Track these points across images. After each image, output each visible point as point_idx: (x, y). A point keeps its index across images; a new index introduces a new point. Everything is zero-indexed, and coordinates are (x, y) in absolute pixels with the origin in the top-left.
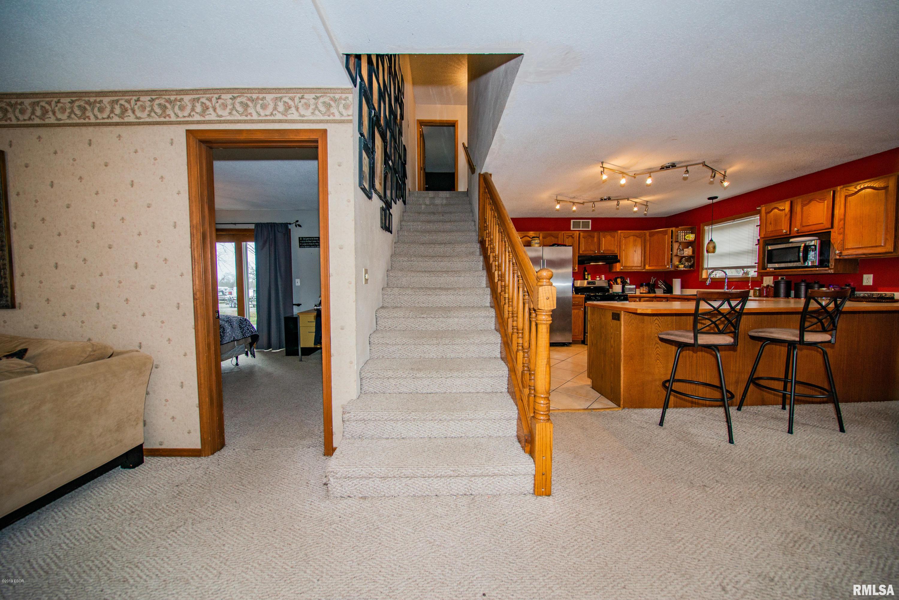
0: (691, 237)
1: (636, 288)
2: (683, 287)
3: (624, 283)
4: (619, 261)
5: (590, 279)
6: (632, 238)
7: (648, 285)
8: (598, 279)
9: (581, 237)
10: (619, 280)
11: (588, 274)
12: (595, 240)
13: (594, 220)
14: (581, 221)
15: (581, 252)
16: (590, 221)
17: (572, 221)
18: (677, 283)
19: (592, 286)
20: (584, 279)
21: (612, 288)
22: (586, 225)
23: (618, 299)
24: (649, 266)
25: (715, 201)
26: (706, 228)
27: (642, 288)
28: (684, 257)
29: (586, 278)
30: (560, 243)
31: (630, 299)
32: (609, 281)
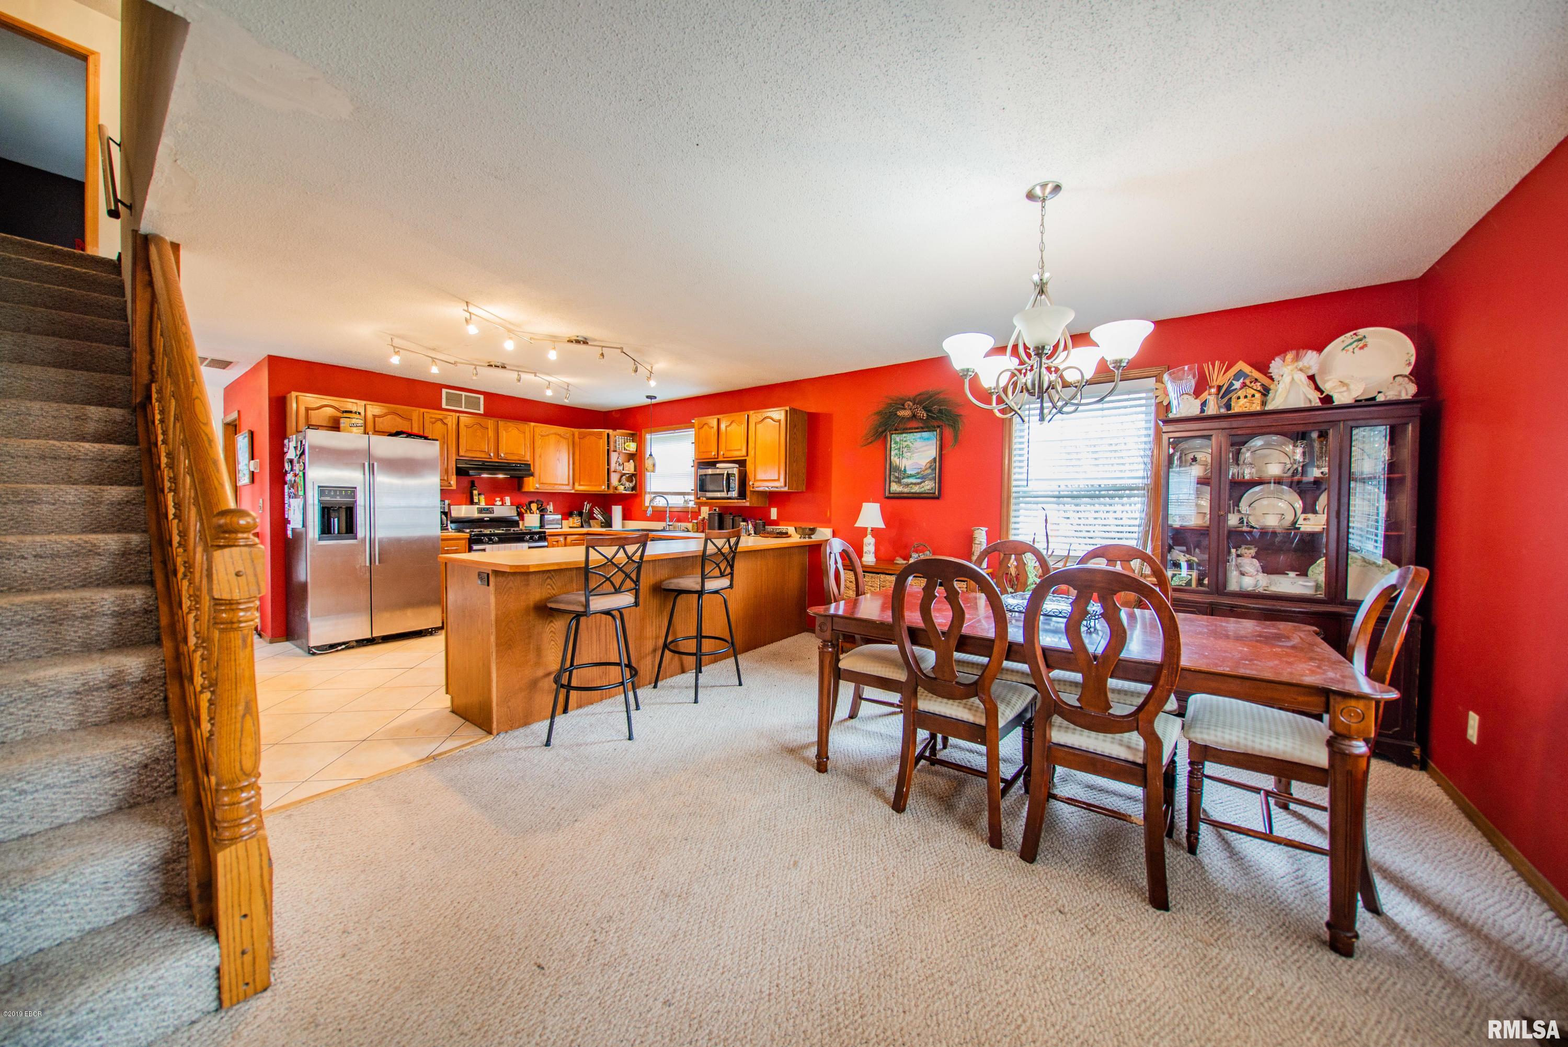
0: (632, 447)
1: (562, 519)
2: (626, 517)
3: (543, 511)
4: (532, 475)
5: (483, 504)
6: (553, 439)
7: (580, 514)
8: (499, 503)
9: (461, 425)
10: (534, 507)
11: (479, 494)
12: (491, 433)
13: (489, 396)
14: (464, 394)
15: (462, 453)
16: (482, 397)
17: (444, 391)
18: (617, 511)
19: (486, 516)
20: (472, 502)
21: (523, 519)
22: (474, 403)
23: (531, 538)
24: (580, 485)
25: (654, 401)
26: (648, 436)
27: (571, 519)
28: (625, 474)
29: (476, 500)
30: (415, 431)
31: (549, 538)
32: (517, 507)
